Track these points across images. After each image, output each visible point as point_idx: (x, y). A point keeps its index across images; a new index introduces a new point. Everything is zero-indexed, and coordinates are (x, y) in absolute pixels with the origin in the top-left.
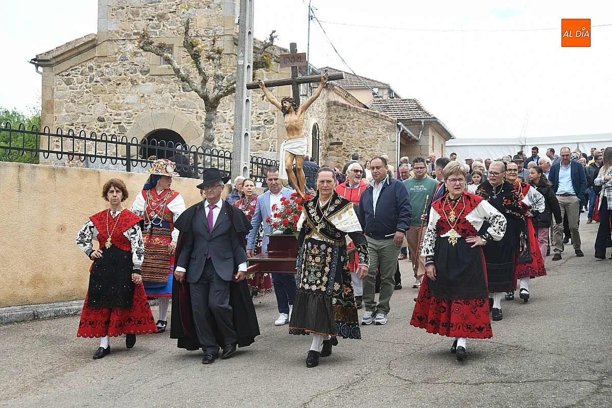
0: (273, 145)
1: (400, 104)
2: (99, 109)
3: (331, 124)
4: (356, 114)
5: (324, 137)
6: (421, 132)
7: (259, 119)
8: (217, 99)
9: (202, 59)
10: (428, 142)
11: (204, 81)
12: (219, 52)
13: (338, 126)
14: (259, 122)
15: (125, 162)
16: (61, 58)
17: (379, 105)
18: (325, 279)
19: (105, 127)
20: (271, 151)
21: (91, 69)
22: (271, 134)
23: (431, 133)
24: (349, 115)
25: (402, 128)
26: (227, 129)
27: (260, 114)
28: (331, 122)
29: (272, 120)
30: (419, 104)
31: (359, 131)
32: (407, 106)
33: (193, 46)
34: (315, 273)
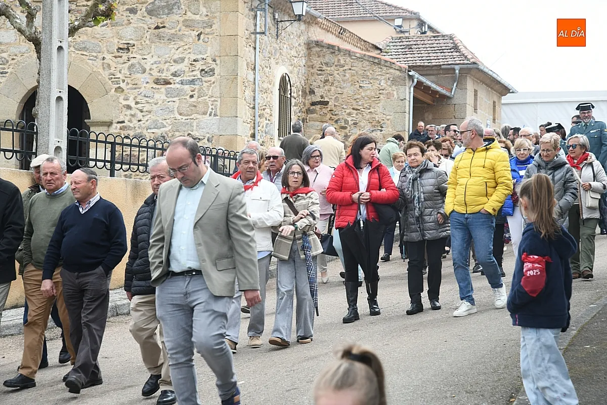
0: (213, 107)
1: (430, 42)
3: (312, 74)
4: (348, 59)
5: (300, 93)
6: (455, 84)
7: (193, 68)
10: (465, 99)
11: (30, 17)
13: (322, 78)
14: (194, 73)
17: (398, 44)
20: (210, 115)
22: (210, 91)
23: (470, 86)
24: (339, 60)
25: (416, 80)
26: (148, 82)
27: (195, 61)
28: (312, 71)
29: (213, 70)
30: (456, 42)
31: (352, 85)
32: (438, 45)
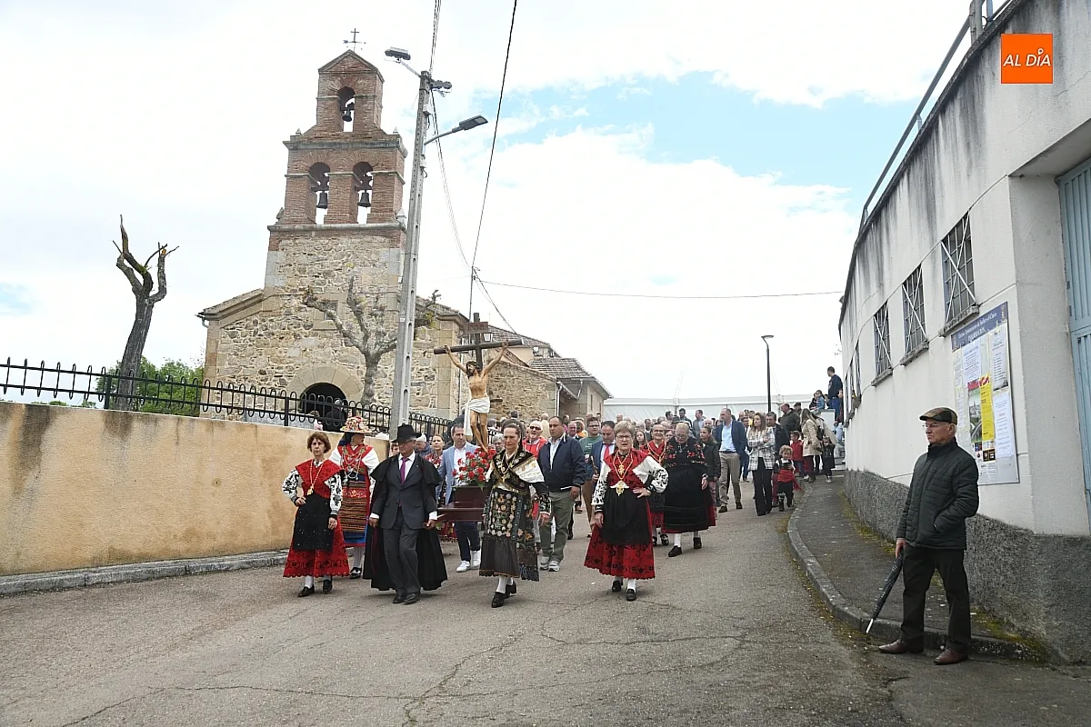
0: (433, 401)
1: (560, 363)
2: (261, 363)
4: (516, 372)
6: (580, 391)
7: (420, 375)
8: (378, 355)
9: (365, 316)
10: (587, 401)
11: (366, 338)
12: (382, 309)
13: (498, 384)
14: (420, 378)
15: (283, 416)
16: (228, 312)
17: (539, 363)
18: (510, 525)
19: (266, 380)
20: (430, 407)
21: (256, 323)
22: (431, 390)
23: (589, 393)
24: (510, 372)
25: (561, 387)
26: (387, 384)
27: (421, 370)
29: (433, 377)
30: (578, 364)
31: (518, 389)
32: (566, 365)
33: (356, 304)
34: (501, 520)
